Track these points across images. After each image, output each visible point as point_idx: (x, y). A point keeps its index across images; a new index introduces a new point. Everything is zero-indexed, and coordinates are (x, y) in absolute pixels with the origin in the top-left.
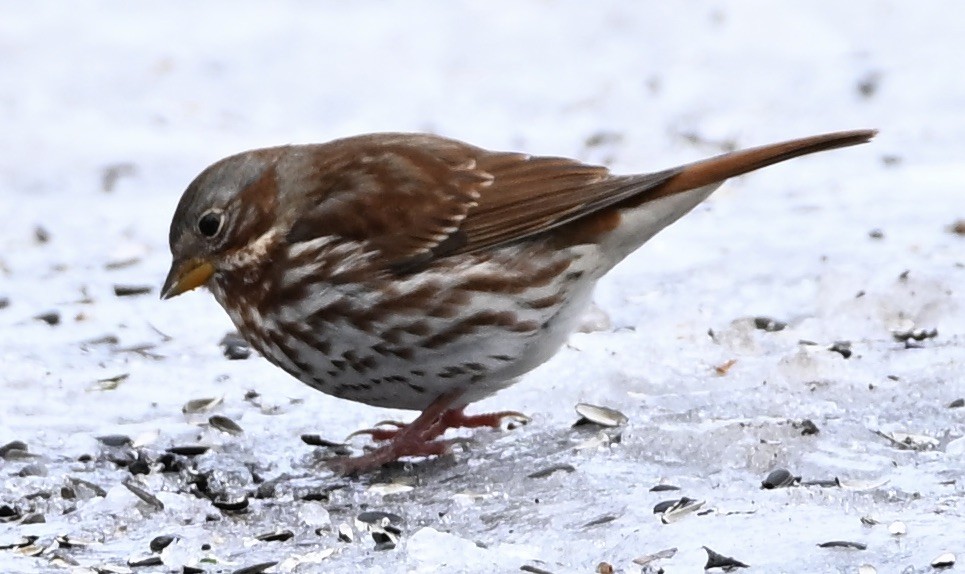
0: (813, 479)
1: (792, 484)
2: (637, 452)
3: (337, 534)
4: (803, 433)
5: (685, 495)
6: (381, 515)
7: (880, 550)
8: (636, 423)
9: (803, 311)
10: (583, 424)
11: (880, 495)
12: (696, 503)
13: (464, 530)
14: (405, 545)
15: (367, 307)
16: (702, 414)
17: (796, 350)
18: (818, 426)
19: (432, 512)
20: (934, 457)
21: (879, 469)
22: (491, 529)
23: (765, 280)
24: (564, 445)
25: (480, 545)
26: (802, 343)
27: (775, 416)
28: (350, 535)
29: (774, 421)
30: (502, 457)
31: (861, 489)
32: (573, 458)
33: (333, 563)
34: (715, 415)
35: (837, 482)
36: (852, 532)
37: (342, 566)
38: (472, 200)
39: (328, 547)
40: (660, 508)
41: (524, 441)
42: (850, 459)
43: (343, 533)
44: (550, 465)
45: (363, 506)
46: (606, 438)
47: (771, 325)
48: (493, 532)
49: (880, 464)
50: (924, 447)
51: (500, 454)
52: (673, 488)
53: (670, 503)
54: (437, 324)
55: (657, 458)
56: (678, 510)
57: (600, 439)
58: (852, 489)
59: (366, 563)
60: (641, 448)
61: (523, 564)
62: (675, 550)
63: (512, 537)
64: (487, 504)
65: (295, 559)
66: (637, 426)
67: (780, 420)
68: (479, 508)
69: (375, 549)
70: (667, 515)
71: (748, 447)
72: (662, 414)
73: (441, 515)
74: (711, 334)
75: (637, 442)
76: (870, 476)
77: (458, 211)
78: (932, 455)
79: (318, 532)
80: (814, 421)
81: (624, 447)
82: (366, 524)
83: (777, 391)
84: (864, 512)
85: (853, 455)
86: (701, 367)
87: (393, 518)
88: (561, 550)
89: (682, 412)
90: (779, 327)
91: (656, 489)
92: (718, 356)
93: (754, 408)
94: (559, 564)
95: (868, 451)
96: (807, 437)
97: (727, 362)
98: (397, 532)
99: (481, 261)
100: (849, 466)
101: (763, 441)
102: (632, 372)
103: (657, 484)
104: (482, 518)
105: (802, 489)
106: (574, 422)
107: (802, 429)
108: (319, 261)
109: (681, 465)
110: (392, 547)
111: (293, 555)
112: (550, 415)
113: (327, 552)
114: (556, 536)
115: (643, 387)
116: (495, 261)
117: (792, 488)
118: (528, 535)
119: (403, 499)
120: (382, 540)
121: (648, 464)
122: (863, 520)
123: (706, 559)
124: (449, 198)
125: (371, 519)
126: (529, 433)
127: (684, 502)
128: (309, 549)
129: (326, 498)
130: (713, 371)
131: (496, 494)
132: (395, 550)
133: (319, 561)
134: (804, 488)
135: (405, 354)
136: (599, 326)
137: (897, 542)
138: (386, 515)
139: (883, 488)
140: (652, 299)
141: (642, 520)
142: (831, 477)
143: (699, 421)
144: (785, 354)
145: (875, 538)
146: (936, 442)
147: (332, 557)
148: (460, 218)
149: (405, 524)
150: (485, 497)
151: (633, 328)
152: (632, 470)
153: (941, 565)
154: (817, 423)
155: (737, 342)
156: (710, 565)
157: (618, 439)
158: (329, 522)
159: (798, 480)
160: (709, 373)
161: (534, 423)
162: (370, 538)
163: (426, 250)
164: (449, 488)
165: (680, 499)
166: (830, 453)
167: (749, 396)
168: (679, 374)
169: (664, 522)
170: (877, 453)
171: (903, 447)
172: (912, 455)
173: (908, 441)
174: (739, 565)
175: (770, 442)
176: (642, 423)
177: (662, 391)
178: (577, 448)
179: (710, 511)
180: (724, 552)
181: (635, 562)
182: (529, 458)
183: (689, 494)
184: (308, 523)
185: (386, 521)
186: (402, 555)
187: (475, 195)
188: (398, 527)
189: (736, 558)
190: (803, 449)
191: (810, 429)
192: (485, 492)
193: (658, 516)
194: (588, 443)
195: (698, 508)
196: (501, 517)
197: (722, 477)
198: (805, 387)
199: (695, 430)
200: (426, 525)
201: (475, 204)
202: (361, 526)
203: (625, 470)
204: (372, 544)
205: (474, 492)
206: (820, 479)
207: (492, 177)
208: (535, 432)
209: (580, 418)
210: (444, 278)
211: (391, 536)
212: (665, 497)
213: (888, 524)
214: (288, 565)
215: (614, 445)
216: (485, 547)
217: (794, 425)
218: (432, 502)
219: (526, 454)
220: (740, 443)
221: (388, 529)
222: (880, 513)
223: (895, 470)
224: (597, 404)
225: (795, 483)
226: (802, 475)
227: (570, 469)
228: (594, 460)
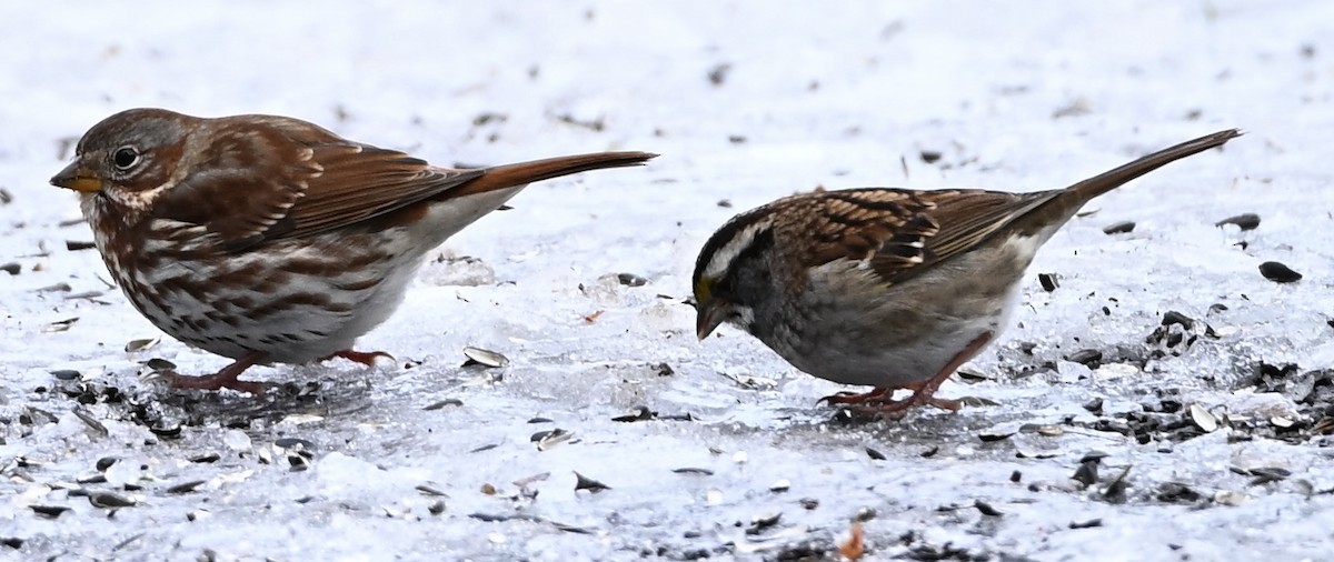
0: (668, 414)
1: (650, 418)
2: (518, 390)
3: (257, 457)
4: (660, 375)
5: (558, 427)
6: (295, 441)
7: (726, 476)
8: (516, 364)
9: (660, 269)
10: (471, 363)
11: (725, 429)
12: (567, 434)
13: (367, 454)
14: (315, 467)
15: (202, 279)
16: (573, 357)
17: (655, 302)
18: (673, 369)
19: (340, 439)
20: (774, 397)
21: (725, 406)
22: (390, 454)
23: (629, 241)
24: (454, 382)
25: (381, 468)
26: (659, 296)
27: (636, 360)
28: (268, 458)
29: (635, 363)
30: (400, 393)
31: (709, 423)
32: (461, 394)
33: (254, 482)
34: (585, 358)
35: (688, 418)
36: (701, 459)
37: (262, 485)
38: (300, 190)
39: (249, 468)
40: (536, 438)
41: (419, 378)
42: (701, 397)
43: (263, 456)
44: (443, 399)
45: (280, 434)
46: (490, 377)
47: (633, 281)
48: (392, 456)
49: (726, 401)
50: (764, 387)
51: (398, 390)
52: (548, 421)
53: (545, 434)
54: (259, 298)
55: (534, 394)
56: (552, 439)
57: (485, 377)
58: (702, 423)
59: (282, 483)
60: (519, 385)
61: (417, 485)
62: (548, 474)
63: (408, 461)
64: (387, 432)
65: (221, 478)
66: (517, 367)
67: (640, 363)
68: (380, 436)
69: (291, 471)
70: (542, 443)
71: (612, 386)
72: (538, 356)
73: (347, 442)
74: (581, 288)
75: (517, 381)
76: (719, 411)
77: (287, 200)
78: (771, 394)
79: (241, 456)
80: (669, 364)
81: (505, 385)
82: (283, 449)
83: (638, 338)
84: (712, 443)
85: (703, 394)
86: (573, 317)
87: (306, 444)
88: (450, 472)
89: (556, 355)
90: (640, 283)
91: (533, 421)
92: (587, 306)
93: (617, 352)
94: (449, 485)
95: (715, 390)
96: (663, 378)
97: (595, 312)
98: (309, 456)
99: (303, 246)
100: (700, 403)
101: (625, 381)
102: (512, 320)
103: (534, 417)
104: (383, 445)
105: (659, 422)
106: (463, 363)
107: (659, 371)
108: (172, 239)
109: (554, 400)
110: (305, 469)
111: (220, 475)
112: (442, 357)
113: (249, 473)
114: (445, 460)
115: (524, 333)
116: (316, 246)
117: (650, 421)
118: (422, 459)
119: (315, 427)
120: (296, 463)
121: (525, 400)
122: (711, 450)
123: (575, 482)
124: (281, 188)
125: (286, 444)
126: (424, 372)
127: (557, 432)
128: (233, 470)
129: (248, 425)
130: (583, 320)
131: (395, 424)
132: (307, 471)
133: (242, 480)
134: (660, 421)
135: (231, 321)
136: (485, 280)
137: (741, 469)
138: (299, 441)
139: (729, 422)
140: (531, 256)
141: (519, 448)
142: (684, 412)
143: (571, 362)
144: (645, 306)
145: (720, 466)
146: (774, 383)
147: (253, 477)
148: (288, 206)
149: (316, 449)
150: (385, 426)
151: (514, 283)
152: (513, 405)
153: (778, 490)
154: (672, 366)
155: (603, 295)
156: (579, 487)
157: (500, 378)
158: (251, 446)
159: (655, 414)
160: (579, 322)
161: (428, 364)
162: (287, 461)
163: (258, 233)
164: (354, 418)
165: (553, 430)
166: (683, 392)
167: (614, 341)
168: (554, 322)
169: (540, 449)
170: (723, 392)
171: (747, 388)
172: (753, 395)
173: (750, 382)
174: (603, 487)
175: (631, 382)
176: (521, 364)
177: (539, 336)
178: (465, 385)
179: (579, 441)
180: (590, 476)
181: (515, 484)
182: (423, 393)
183: (561, 426)
184: (233, 447)
185: (300, 446)
186: (313, 476)
187: (304, 186)
188: (310, 452)
189: (602, 482)
190: (659, 388)
191: (666, 371)
192: (384, 423)
193: (535, 444)
194: (475, 381)
195: (569, 437)
196: (398, 444)
197: (590, 411)
198: (663, 335)
199: (567, 371)
200: (335, 450)
201: (302, 195)
202: (279, 450)
203: (507, 405)
204: (288, 466)
205: (375, 423)
206: (675, 415)
207: (321, 169)
208: (429, 371)
209: (467, 359)
210: (268, 258)
211: (304, 459)
212: (540, 428)
213: (732, 454)
214: (215, 483)
215: (497, 383)
216: (384, 469)
217: (652, 367)
218: (340, 430)
219: (420, 390)
220: (605, 382)
221: (301, 453)
222: (726, 443)
223: (738, 406)
224: (482, 348)
225: (653, 417)
226: (658, 410)
227: (458, 403)
228: (479, 395)
